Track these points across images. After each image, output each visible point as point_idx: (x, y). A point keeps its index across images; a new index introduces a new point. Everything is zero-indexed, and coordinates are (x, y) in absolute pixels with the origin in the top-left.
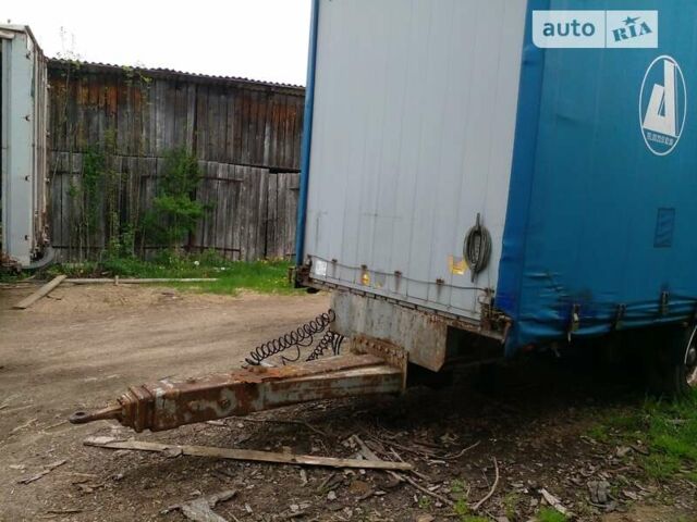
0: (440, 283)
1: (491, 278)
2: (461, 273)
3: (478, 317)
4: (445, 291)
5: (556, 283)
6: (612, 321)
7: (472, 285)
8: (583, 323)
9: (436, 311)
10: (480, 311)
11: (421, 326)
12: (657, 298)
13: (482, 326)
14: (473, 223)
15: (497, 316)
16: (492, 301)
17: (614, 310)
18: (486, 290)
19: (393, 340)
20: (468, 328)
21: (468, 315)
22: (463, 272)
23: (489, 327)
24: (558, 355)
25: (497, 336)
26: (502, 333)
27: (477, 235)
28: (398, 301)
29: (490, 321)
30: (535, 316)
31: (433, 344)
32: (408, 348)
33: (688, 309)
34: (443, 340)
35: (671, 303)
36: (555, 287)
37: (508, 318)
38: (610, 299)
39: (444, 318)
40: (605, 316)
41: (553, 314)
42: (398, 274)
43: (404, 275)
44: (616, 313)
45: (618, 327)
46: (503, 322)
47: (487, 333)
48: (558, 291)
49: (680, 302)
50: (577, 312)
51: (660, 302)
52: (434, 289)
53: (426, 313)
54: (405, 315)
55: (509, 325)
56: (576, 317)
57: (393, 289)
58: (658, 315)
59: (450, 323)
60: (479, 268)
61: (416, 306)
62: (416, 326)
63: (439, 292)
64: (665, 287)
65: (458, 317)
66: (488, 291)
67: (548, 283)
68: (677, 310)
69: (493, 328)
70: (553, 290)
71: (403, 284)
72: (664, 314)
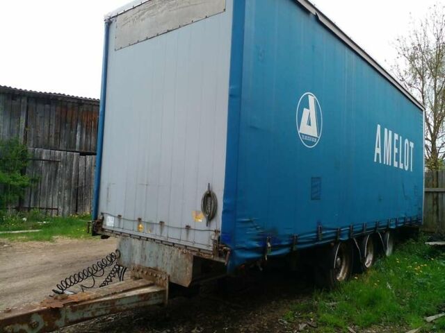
0: (188, 228)
1: (218, 223)
2: (200, 221)
3: (211, 249)
4: (191, 232)
5: (256, 225)
6: (291, 245)
7: (206, 228)
8: (274, 248)
9: (186, 246)
10: (212, 245)
11: (177, 257)
12: (315, 230)
13: (214, 255)
14: (206, 189)
15: (222, 248)
16: (219, 238)
17: (292, 239)
18: (215, 231)
19: (159, 268)
20: (206, 256)
21: (204, 247)
22: (202, 220)
23: (218, 255)
24: (261, 269)
25: (223, 261)
26: (225, 258)
27: (209, 197)
28: (162, 241)
29: (219, 251)
30: (244, 246)
31: (185, 269)
32: (169, 273)
33: (333, 235)
34: (191, 265)
35: (323, 232)
36: (255, 227)
37: (228, 249)
38: (288, 232)
39: (192, 251)
40: (287, 243)
41: (255, 244)
42: (162, 223)
43: (166, 224)
44: (293, 240)
45: (294, 249)
46: (226, 252)
47: (217, 259)
48: (257, 229)
49: (328, 231)
50: (269, 242)
51: (317, 232)
52: (184, 232)
53: (180, 248)
54: (167, 250)
55: (229, 252)
56: (269, 245)
57: (159, 233)
58: (317, 240)
59: (194, 254)
60: (211, 217)
61: (174, 244)
62: (174, 257)
63: (188, 234)
64: (319, 223)
65: (200, 249)
66: (216, 231)
67: (251, 225)
68: (328, 236)
69: (220, 255)
70: (254, 229)
71: (165, 229)
72: (320, 239)
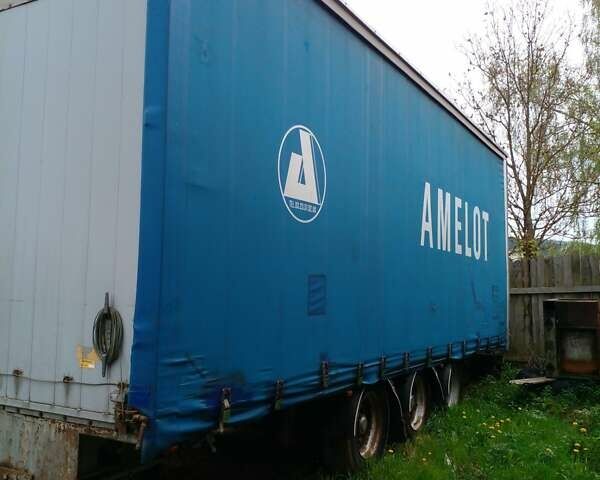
0: (68, 380)
1: (123, 371)
2: (91, 366)
3: (111, 420)
4: (75, 390)
5: (200, 367)
6: (270, 401)
7: (104, 380)
8: (236, 409)
9: (65, 417)
10: (112, 411)
11: (49, 440)
12: (317, 369)
13: (117, 431)
14: (102, 306)
15: (131, 416)
16: (126, 396)
17: (272, 388)
18: (119, 385)
19: (13, 462)
20: (103, 434)
21: (100, 418)
22: (94, 364)
23: (125, 429)
24: (214, 450)
25: (134, 440)
26: (137, 436)
27: (107, 319)
28: (18, 409)
29: (125, 423)
30: (175, 409)
31: (63, 461)
32: (32, 470)
33: (350, 376)
34: (74, 453)
35: (333, 373)
36: (198, 372)
37: (143, 417)
38: (265, 377)
39: (75, 425)
40: (263, 397)
41: (200, 404)
42: (17, 373)
43: (25, 374)
44: (275, 391)
45: (277, 406)
46: (138, 422)
47: (124, 438)
48: (203, 376)
49: (341, 371)
50: (227, 397)
51: (320, 373)
52: (61, 388)
53: (53, 421)
54: (29, 427)
55: (143, 424)
56: (226, 403)
57: (11, 394)
58: (320, 387)
59: (81, 430)
60: (110, 360)
61: (41, 413)
62: (42, 439)
63: (67, 392)
64: (323, 357)
65: (91, 422)
66: (122, 386)
67: (191, 368)
68: (340, 379)
69: (129, 430)
70: (198, 375)
71: (25, 386)
72: (326, 385)
